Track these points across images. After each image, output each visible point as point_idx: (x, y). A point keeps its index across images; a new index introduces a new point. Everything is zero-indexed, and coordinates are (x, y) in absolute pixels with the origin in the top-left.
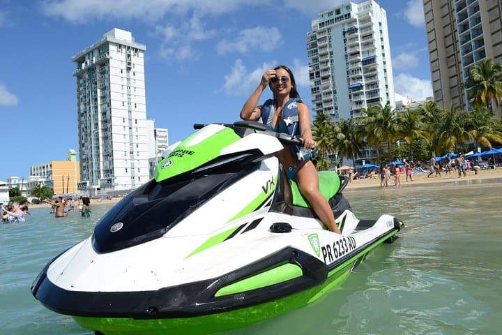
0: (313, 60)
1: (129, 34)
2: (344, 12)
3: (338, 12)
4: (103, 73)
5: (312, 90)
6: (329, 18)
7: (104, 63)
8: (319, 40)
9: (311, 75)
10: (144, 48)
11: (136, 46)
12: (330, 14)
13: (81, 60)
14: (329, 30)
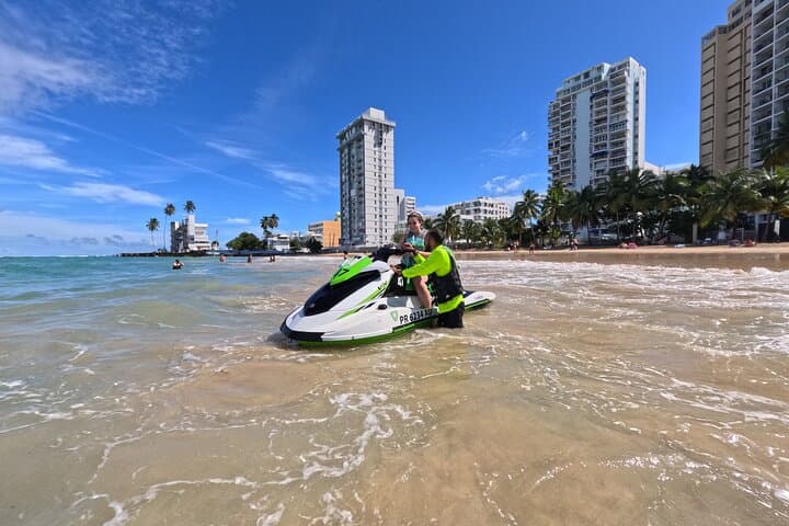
0: (554, 129)
1: (382, 113)
2: (593, 75)
3: (587, 75)
4: (359, 147)
5: (550, 160)
6: (576, 83)
7: (360, 138)
8: (562, 108)
9: (550, 145)
10: (394, 124)
11: (387, 123)
12: (578, 78)
13: (342, 137)
14: (575, 97)
